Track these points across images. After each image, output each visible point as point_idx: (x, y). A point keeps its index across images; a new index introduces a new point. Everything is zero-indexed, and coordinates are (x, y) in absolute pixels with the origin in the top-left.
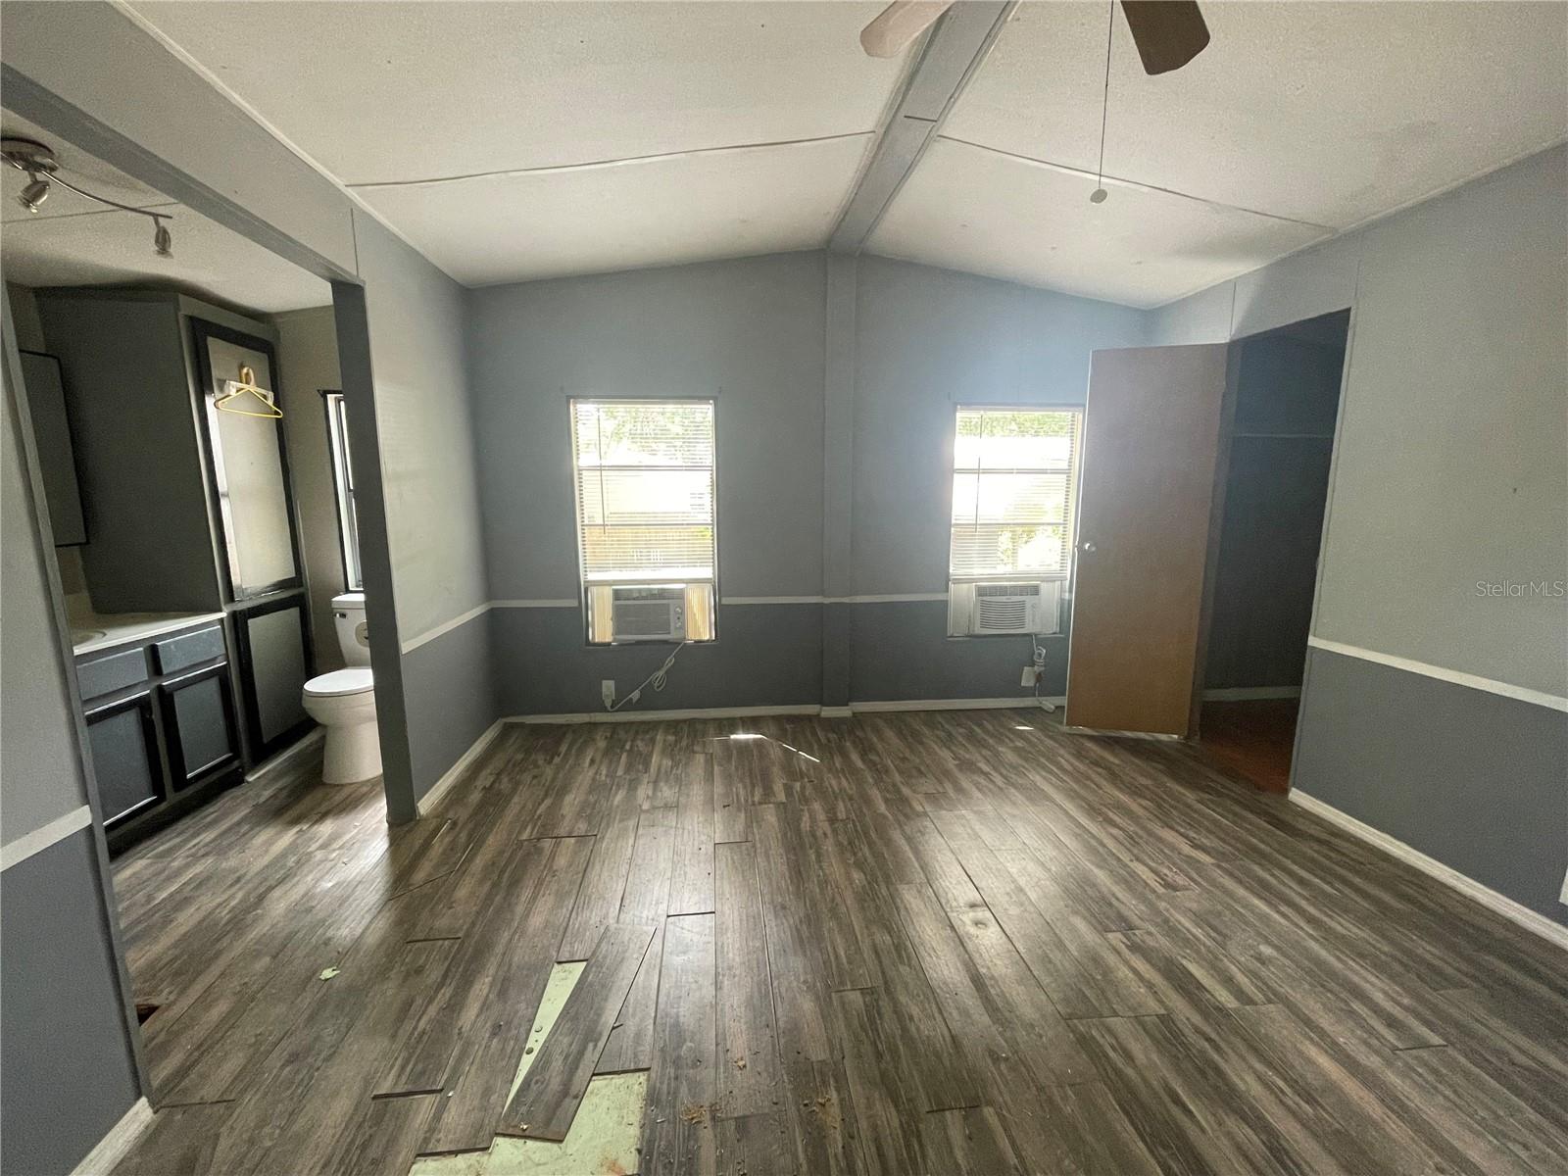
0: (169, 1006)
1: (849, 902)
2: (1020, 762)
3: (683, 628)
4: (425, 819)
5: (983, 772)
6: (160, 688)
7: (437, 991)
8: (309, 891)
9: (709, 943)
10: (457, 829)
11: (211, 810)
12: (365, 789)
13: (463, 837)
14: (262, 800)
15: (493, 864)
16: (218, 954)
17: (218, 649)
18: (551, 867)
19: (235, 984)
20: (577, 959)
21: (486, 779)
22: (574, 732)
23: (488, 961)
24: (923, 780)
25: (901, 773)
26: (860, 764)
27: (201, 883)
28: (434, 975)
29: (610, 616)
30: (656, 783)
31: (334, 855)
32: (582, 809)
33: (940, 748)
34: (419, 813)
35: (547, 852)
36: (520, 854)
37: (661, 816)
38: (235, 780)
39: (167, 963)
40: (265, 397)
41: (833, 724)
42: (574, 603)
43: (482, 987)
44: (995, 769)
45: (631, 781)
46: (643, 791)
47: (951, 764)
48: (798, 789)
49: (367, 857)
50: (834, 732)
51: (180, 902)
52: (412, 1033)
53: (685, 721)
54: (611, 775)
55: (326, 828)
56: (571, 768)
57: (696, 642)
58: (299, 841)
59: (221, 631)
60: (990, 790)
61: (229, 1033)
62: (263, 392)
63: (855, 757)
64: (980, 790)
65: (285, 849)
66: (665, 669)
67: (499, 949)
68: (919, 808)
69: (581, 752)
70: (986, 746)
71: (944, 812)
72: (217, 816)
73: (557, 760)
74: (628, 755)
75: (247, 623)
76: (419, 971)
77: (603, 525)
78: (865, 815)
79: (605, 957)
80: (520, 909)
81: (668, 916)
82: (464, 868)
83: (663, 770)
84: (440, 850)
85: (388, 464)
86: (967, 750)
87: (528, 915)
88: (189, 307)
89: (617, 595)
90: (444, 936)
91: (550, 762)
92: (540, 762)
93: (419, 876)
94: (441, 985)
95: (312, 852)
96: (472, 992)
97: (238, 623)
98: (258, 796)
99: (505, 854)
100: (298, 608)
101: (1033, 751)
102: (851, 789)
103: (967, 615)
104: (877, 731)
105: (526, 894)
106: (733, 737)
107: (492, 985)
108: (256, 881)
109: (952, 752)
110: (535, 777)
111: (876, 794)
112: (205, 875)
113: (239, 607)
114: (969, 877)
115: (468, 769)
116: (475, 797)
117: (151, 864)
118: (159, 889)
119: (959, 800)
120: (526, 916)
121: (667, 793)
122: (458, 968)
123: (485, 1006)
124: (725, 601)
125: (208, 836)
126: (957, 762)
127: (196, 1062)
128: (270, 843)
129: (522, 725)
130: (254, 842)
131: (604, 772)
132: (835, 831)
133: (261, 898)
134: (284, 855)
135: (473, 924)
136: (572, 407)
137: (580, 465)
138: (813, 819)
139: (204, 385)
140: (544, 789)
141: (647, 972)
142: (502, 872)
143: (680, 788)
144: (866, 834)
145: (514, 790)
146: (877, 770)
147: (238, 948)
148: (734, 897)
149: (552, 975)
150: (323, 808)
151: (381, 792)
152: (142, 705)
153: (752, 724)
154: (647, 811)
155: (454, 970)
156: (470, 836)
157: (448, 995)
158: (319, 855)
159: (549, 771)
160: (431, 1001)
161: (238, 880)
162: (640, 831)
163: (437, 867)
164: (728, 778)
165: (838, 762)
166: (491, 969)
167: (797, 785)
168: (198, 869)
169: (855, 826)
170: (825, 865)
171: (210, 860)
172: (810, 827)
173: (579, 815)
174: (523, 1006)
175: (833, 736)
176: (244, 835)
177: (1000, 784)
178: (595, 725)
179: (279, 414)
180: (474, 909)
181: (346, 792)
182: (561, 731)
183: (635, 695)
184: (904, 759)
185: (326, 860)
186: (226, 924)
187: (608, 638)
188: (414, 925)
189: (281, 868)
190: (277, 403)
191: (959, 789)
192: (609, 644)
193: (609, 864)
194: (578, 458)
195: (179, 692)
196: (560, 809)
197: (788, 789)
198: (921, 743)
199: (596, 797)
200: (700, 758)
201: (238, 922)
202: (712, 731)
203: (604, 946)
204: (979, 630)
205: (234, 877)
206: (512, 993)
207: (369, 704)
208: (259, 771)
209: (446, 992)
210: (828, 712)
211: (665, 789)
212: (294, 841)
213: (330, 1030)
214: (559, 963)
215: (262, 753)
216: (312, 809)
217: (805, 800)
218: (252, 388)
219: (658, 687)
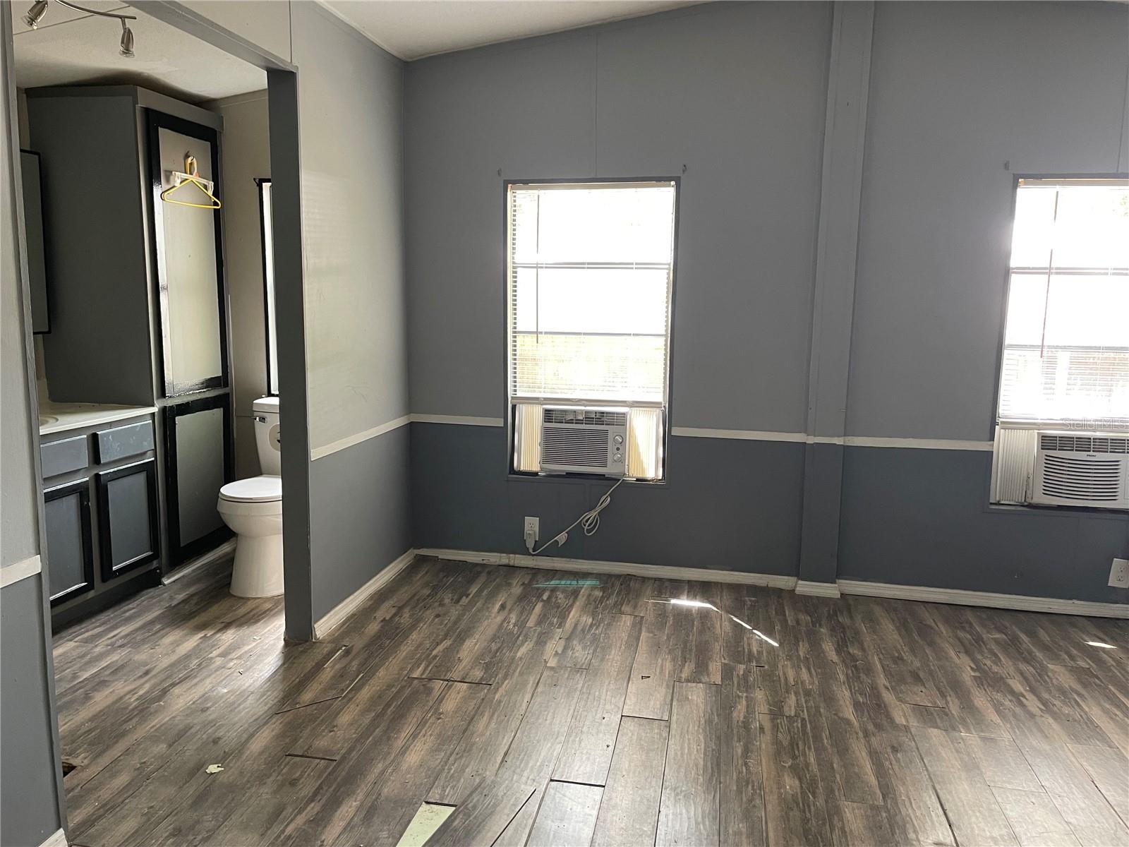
0: (84, 768)
1: (769, 807)
2: (1078, 687)
3: (621, 461)
4: (321, 642)
5: (1012, 692)
6: (97, 476)
7: (307, 804)
8: (206, 693)
9: (591, 815)
10: (350, 657)
11: (131, 606)
12: (267, 606)
13: (355, 664)
14: (174, 603)
15: (380, 697)
16: (123, 734)
17: (148, 444)
18: (437, 709)
19: (135, 761)
20: (446, 802)
21: (387, 611)
22: (489, 573)
23: (359, 786)
24: (919, 688)
25: (888, 673)
26: (832, 655)
27: (117, 670)
28: (307, 789)
29: (539, 441)
30: (569, 639)
31: (232, 664)
32: (482, 656)
33: (957, 653)
34: (316, 635)
35: (436, 693)
36: (408, 691)
37: (566, 676)
38: (152, 580)
39: (85, 733)
40: (206, 187)
41: (810, 604)
42: (499, 422)
43: (349, 809)
44: (1033, 691)
45: (540, 635)
46: (553, 645)
47: (967, 674)
48: (741, 673)
49: (261, 671)
50: (808, 613)
51: (99, 683)
52: (279, 836)
53: (618, 576)
54: (521, 624)
55: (229, 636)
56: (479, 610)
57: (638, 480)
58: (202, 646)
59: (151, 425)
60: (1015, 715)
61: (127, 801)
62: (205, 182)
63: (829, 649)
64: (998, 712)
65: (190, 651)
66: (598, 509)
67: (371, 777)
68: (900, 720)
69: (492, 596)
70: (1029, 659)
71: (935, 731)
72: (134, 613)
73: (465, 600)
74: (544, 606)
75: (175, 419)
76: (293, 783)
77: (537, 333)
78: (821, 715)
79: (475, 807)
80: (399, 743)
81: (552, 780)
82: (350, 696)
83: (580, 628)
84: (331, 674)
85: (311, 259)
86: (997, 661)
87: (405, 752)
88: (146, 99)
89: (548, 415)
90: (321, 756)
91: (458, 601)
92: (447, 601)
93: (307, 696)
94: (312, 800)
95: (212, 658)
96: (339, 812)
97: (168, 418)
98: (171, 598)
99: (393, 689)
100: (222, 409)
101: (1099, 674)
102: (813, 683)
103: (1025, 475)
104: (871, 620)
105: (407, 730)
106: (673, 601)
107: (358, 809)
108: (162, 676)
109: (974, 660)
110: (438, 616)
111: (844, 696)
112: (120, 663)
113: (169, 403)
114: (944, 811)
115: (372, 597)
116: (373, 628)
117: (77, 647)
118: (82, 669)
119: (963, 721)
120: (404, 751)
121: (580, 653)
122: (329, 787)
123: (349, 827)
124: (677, 431)
125: (125, 630)
126: (977, 674)
127: (100, 817)
128: (177, 644)
129: (435, 559)
130: (163, 640)
131: (513, 621)
132: (775, 728)
133: (165, 692)
134: (188, 657)
135: (350, 750)
136: (509, 193)
137: (516, 261)
138: (750, 710)
139: (154, 175)
140: (445, 629)
141: (516, 830)
142: (388, 705)
143: (595, 651)
144: (817, 738)
145: (413, 627)
146: (855, 666)
147: (140, 733)
148: (631, 775)
149: (418, 813)
150: (227, 619)
151: (281, 611)
152: (80, 491)
153: (702, 589)
154: (552, 668)
155: (325, 788)
156: (362, 664)
157: (316, 811)
158: (219, 661)
159: (454, 612)
160: (300, 812)
161: (147, 673)
162: (540, 689)
163: (325, 690)
164: (656, 648)
165: (803, 649)
166: (360, 794)
167: (741, 668)
168: (115, 657)
169: (804, 725)
170: (751, 762)
171: (126, 651)
172: (745, 717)
173: (477, 661)
174: (385, 834)
175: (805, 618)
176: (156, 633)
177: (1034, 710)
178: (511, 568)
179: (218, 205)
180: (354, 736)
181: (250, 605)
182: (472, 571)
183: (562, 538)
184: (899, 659)
185: (224, 667)
186: (133, 710)
187: (535, 467)
188: (295, 740)
189: (185, 668)
190: (216, 194)
191: (968, 706)
192: (536, 474)
193: (498, 716)
194: (514, 253)
195: (113, 482)
196: (458, 652)
197: (727, 672)
198: (932, 644)
199: (499, 645)
200: (627, 621)
201: (144, 709)
202: (648, 592)
203: (475, 798)
204: (1040, 498)
205: (144, 669)
206: (376, 820)
207: (275, 516)
208: (173, 576)
209: (313, 809)
210: (805, 588)
211: (578, 648)
212: (198, 645)
213: (209, 817)
214: (428, 803)
215: (179, 558)
216: (218, 618)
217: (746, 685)
218: (195, 178)
219: (589, 531)
